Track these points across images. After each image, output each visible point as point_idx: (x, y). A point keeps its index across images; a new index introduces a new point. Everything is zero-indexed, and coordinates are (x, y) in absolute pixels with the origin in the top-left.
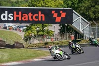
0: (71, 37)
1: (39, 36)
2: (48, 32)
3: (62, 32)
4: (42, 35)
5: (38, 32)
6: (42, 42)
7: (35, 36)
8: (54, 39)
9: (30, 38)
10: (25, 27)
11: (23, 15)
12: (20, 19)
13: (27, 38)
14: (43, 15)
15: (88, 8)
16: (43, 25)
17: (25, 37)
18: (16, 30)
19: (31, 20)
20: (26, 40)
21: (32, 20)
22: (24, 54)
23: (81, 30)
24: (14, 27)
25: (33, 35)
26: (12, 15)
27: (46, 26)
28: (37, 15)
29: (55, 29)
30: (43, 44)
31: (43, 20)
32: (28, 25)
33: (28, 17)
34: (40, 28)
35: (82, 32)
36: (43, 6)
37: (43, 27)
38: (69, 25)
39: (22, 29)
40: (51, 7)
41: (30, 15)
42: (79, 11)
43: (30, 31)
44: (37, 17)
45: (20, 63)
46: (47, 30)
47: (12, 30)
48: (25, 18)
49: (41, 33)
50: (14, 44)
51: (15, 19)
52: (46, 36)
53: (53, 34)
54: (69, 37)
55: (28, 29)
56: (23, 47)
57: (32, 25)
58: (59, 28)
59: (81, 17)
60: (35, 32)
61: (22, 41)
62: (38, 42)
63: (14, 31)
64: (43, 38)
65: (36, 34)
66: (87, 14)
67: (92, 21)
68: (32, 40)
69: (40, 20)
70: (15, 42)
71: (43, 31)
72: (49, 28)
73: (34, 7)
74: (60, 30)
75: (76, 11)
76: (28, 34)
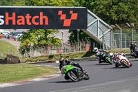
0: (85, 47)
1: (40, 46)
2: (53, 41)
3: (73, 40)
4: (45, 45)
5: (39, 41)
6: (45, 55)
7: (35, 46)
8: (62, 51)
9: (28, 50)
10: (21, 35)
11: (18, 17)
12: (14, 23)
13: (24, 50)
14: (46, 17)
15: (109, 7)
16: (46, 31)
17: (21, 48)
18: (8, 38)
19: (29, 23)
20: (23, 52)
22: (20, 72)
23: (99, 38)
24: (5, 34)
25: (32, 45)
26: (3, 17)
27: (50, 32)
29: (63, 36)
30: (47, 58)
32: (26, 31)
34: (42, 35)
35: (101, 40)
36: (46, 5)
37: (46, 34)
38: (83, 30)
39: (17, 37)
40: (57, 5)
41: (28, 17)
42: (97, 11)
43: (28, 40)
45: (14, 84)
46: (52, 38)
47: (3, 39)
49: (44, 42)
51: (7, 23)
52: (51, 46)
54: (82, 47)
55: (26, 36)
56: (19, 62)
57: (31, 31)
58: (69, 34)
59: (98, 19)
60: (35, 40)
61: (17, 54)
62: (40, 55)
63: (6, 40)
64: (47, 49)
65: (37, 43)
66: (108, 14)
67: (114, 24)
70: (8, 55)
71: (47, 40)
72: (54, 34)
73: (33, 5)
74: (70, 37)
75: (92, 11)
76: (25, 43)
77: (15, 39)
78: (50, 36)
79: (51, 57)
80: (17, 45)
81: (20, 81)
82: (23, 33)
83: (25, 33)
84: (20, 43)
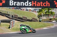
1: (46, 15)
2: (52, 13)
5: (46, 13)
6: (48, 18)
7: (44, 15)
8: (55, 17)
9: (41, 16)
11: (37, 3)
12: (36, 5)
13: (40, 16)
14: (49, 3)
16: (49, 9)
17: (38, 15)
18: (33, 11)
20: (39, 17)
21: (42, 6)
22: (38, 25)
26: (31, 3)
27: (50, 9)
28: (45, 3)
30: (49, 20)
31: (49, 6)
33: (40, 4)
34: (47, 10)
39: (36, 11)
41: (41, 3)
43: (41, 12)
44: (45, 4)
46: (51, 12)
48: (38, 5)
49: (48, 13)
50: (32, 19)
52: (51, 15)
53: (54, 14)
55: (40, 11)
56: (37, 21)
57: (42, 9)
60: (44, 12)
62: (46, 18)
64: (49, 16)
65: (45, 14)
68: (42, 17)
69: (47, 6)
71: (49, 12)
72: (52, 10)
76: (40, 14)
77: (36, 12)
78: (50, 11)
79: (51, 19)
80: (37, 14)
81: (38, 29)
82: (39, 9)
83: (40, 10)
84: (38, 13)
